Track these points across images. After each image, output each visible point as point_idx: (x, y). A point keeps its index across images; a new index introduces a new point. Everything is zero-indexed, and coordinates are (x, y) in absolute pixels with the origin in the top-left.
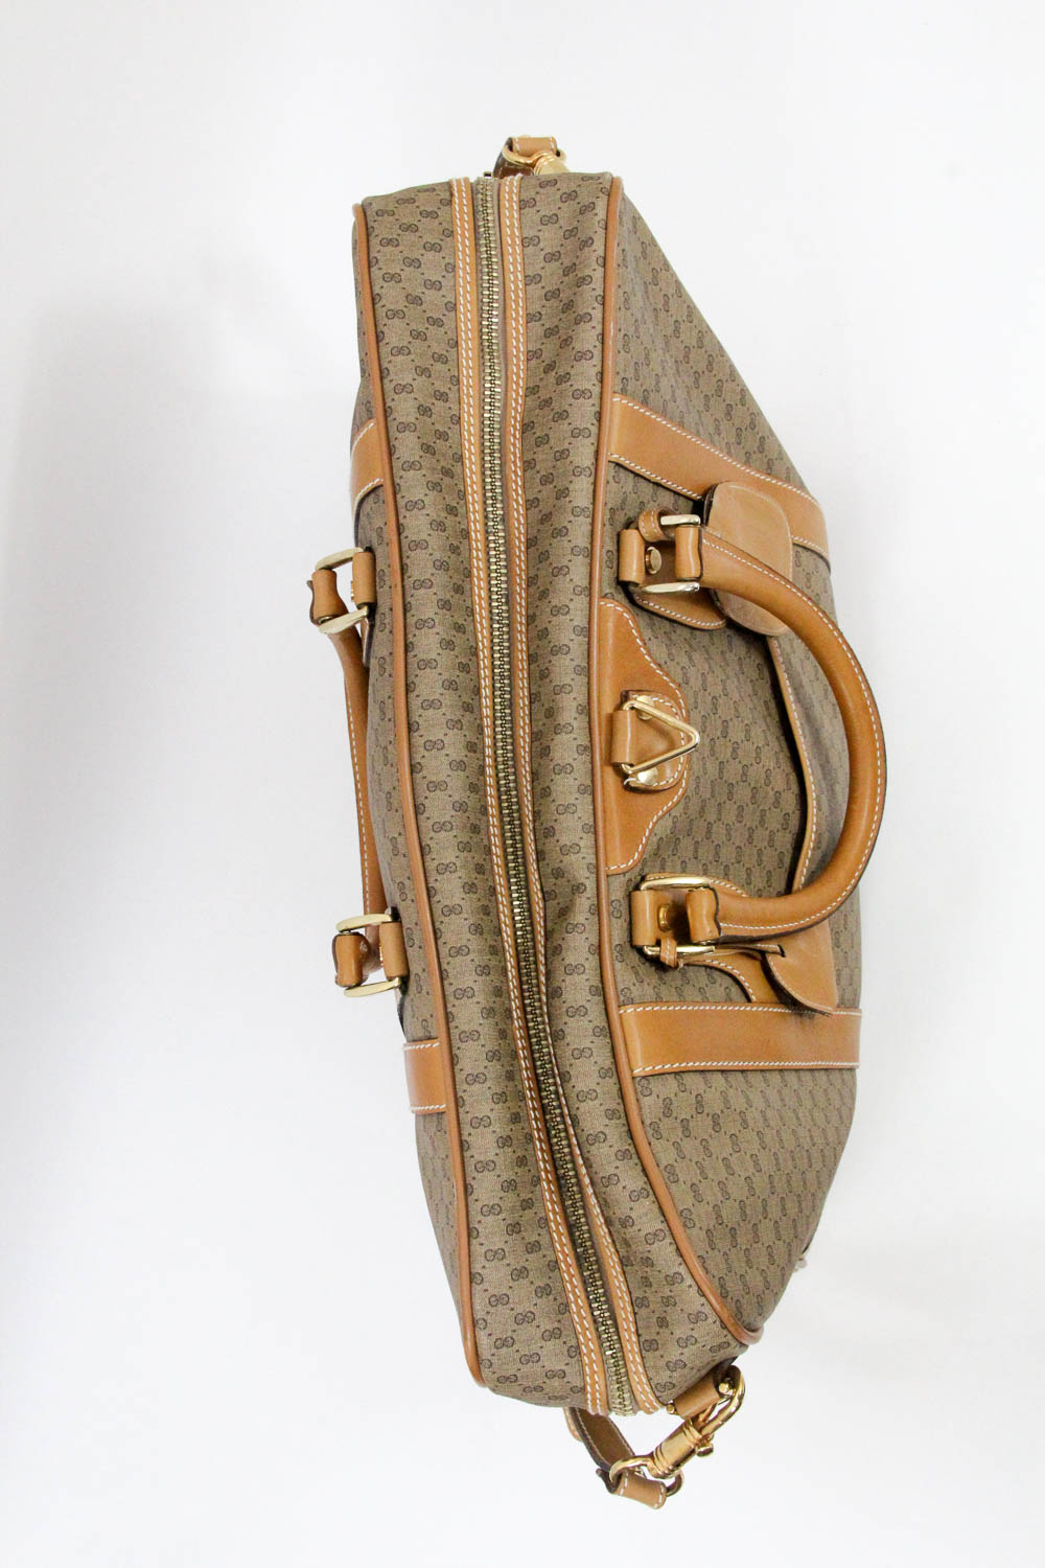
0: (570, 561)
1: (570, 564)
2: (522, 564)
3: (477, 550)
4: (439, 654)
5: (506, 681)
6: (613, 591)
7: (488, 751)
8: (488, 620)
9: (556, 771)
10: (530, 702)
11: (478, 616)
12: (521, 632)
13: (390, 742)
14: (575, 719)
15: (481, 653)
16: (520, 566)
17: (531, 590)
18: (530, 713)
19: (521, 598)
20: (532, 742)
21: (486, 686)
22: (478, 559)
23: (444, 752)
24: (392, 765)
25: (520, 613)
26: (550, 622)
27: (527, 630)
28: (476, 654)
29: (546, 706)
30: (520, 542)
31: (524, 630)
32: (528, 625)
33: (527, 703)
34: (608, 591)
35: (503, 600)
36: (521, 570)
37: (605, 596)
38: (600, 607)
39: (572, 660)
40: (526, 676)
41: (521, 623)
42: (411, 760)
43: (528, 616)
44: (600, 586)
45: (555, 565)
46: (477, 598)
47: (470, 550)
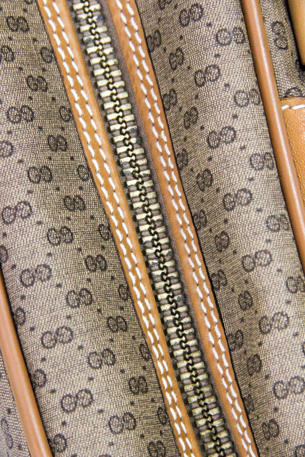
0: (217, 56)
1: (218, 61)
2: (148, 78)
3: (74, 74)
4: (50, 255)
5: (168, 264)
6: (297, 83)
7: (168, 382)
8: (117, 178)
9: (279, 394)
10: (213, 288)
11: (99, 176)
12: (171, 183)
13: (9, 411)
14: (288, 302)
15: (118, 232)
16: (145, 82)
17: (171, 115)
18: (217, 305)
19: (159, 130)
20: (230, 350)
21: (138, 281)
22: (78, 88)
23: (95, 407)
24: (20, 447)
25: (164, 154)
26: (210, 159)
27: (180, 178)
28: (111, 236)
29: (238, 291)
30: (136, 44)
31: (175, 179)
32: (179, 169)
33: (207, 291)
34: (289, 86)
35: (133, 140)
36: (148, 87)
37: (287, 95)
38: (283, 114)
39: (259, 210)
40: (195, 249)
41: (168, 169)
42: (46, 433)
43: (176, 157)
44: (276, 81)
45: (195, 68)
46: (90, 148)
47: (62, 77)
